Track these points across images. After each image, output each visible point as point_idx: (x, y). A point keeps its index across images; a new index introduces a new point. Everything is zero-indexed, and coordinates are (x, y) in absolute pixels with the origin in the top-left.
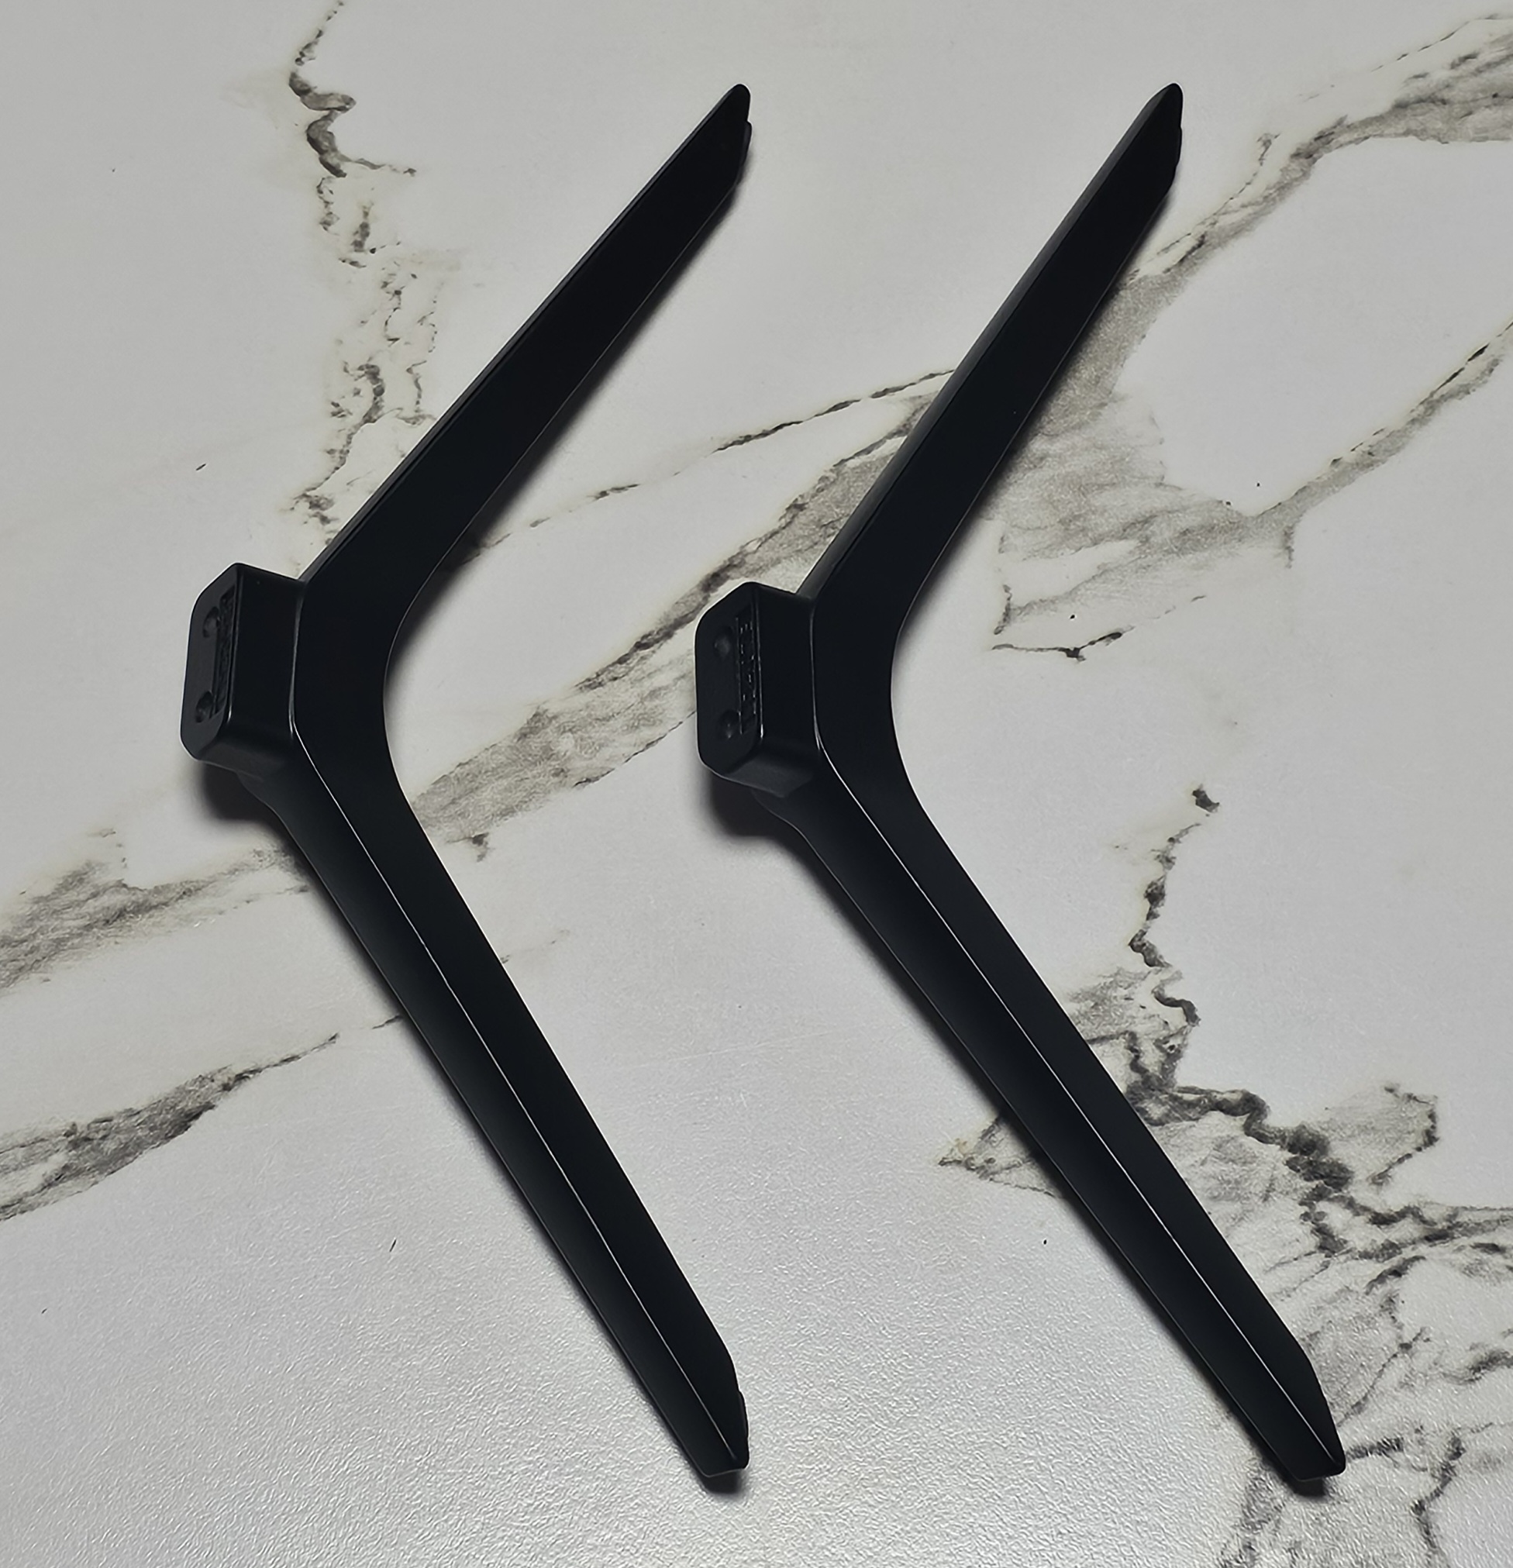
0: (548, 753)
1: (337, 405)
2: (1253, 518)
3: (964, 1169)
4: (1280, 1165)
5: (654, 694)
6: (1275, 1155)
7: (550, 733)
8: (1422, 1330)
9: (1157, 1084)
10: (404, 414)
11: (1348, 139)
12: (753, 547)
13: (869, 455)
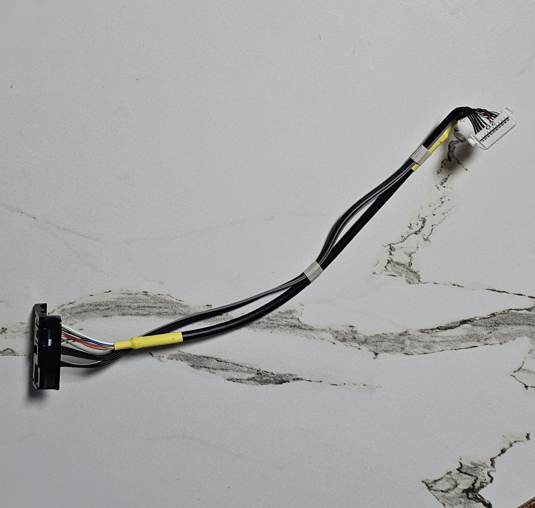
0: (403, 342)
1: (411, 225)
5: (434, 342)
7: (406, 338)
9: (475, 491)
10: (424, 236)
12: (478, 319)
13: (518, 311)
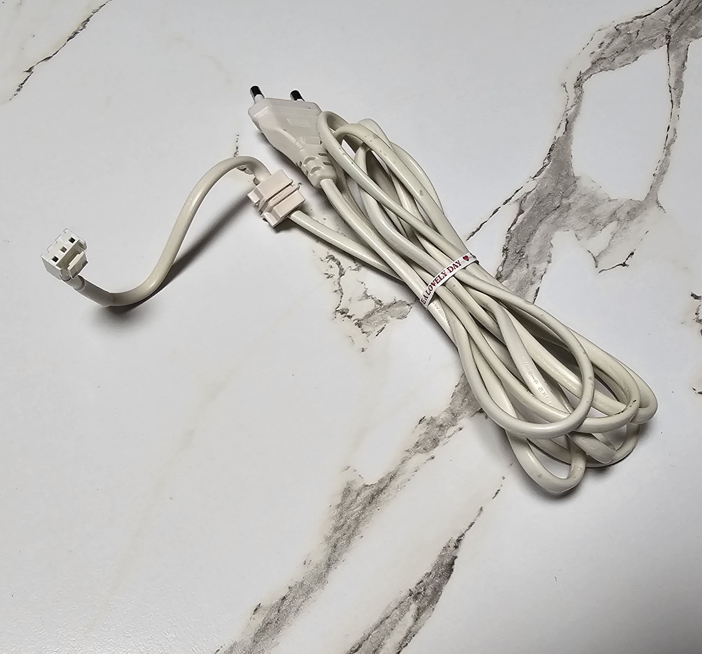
1: (327, 274)
2: (644, 201)
10: (353, 268)
11: (586, 77)
13: (516, 224)
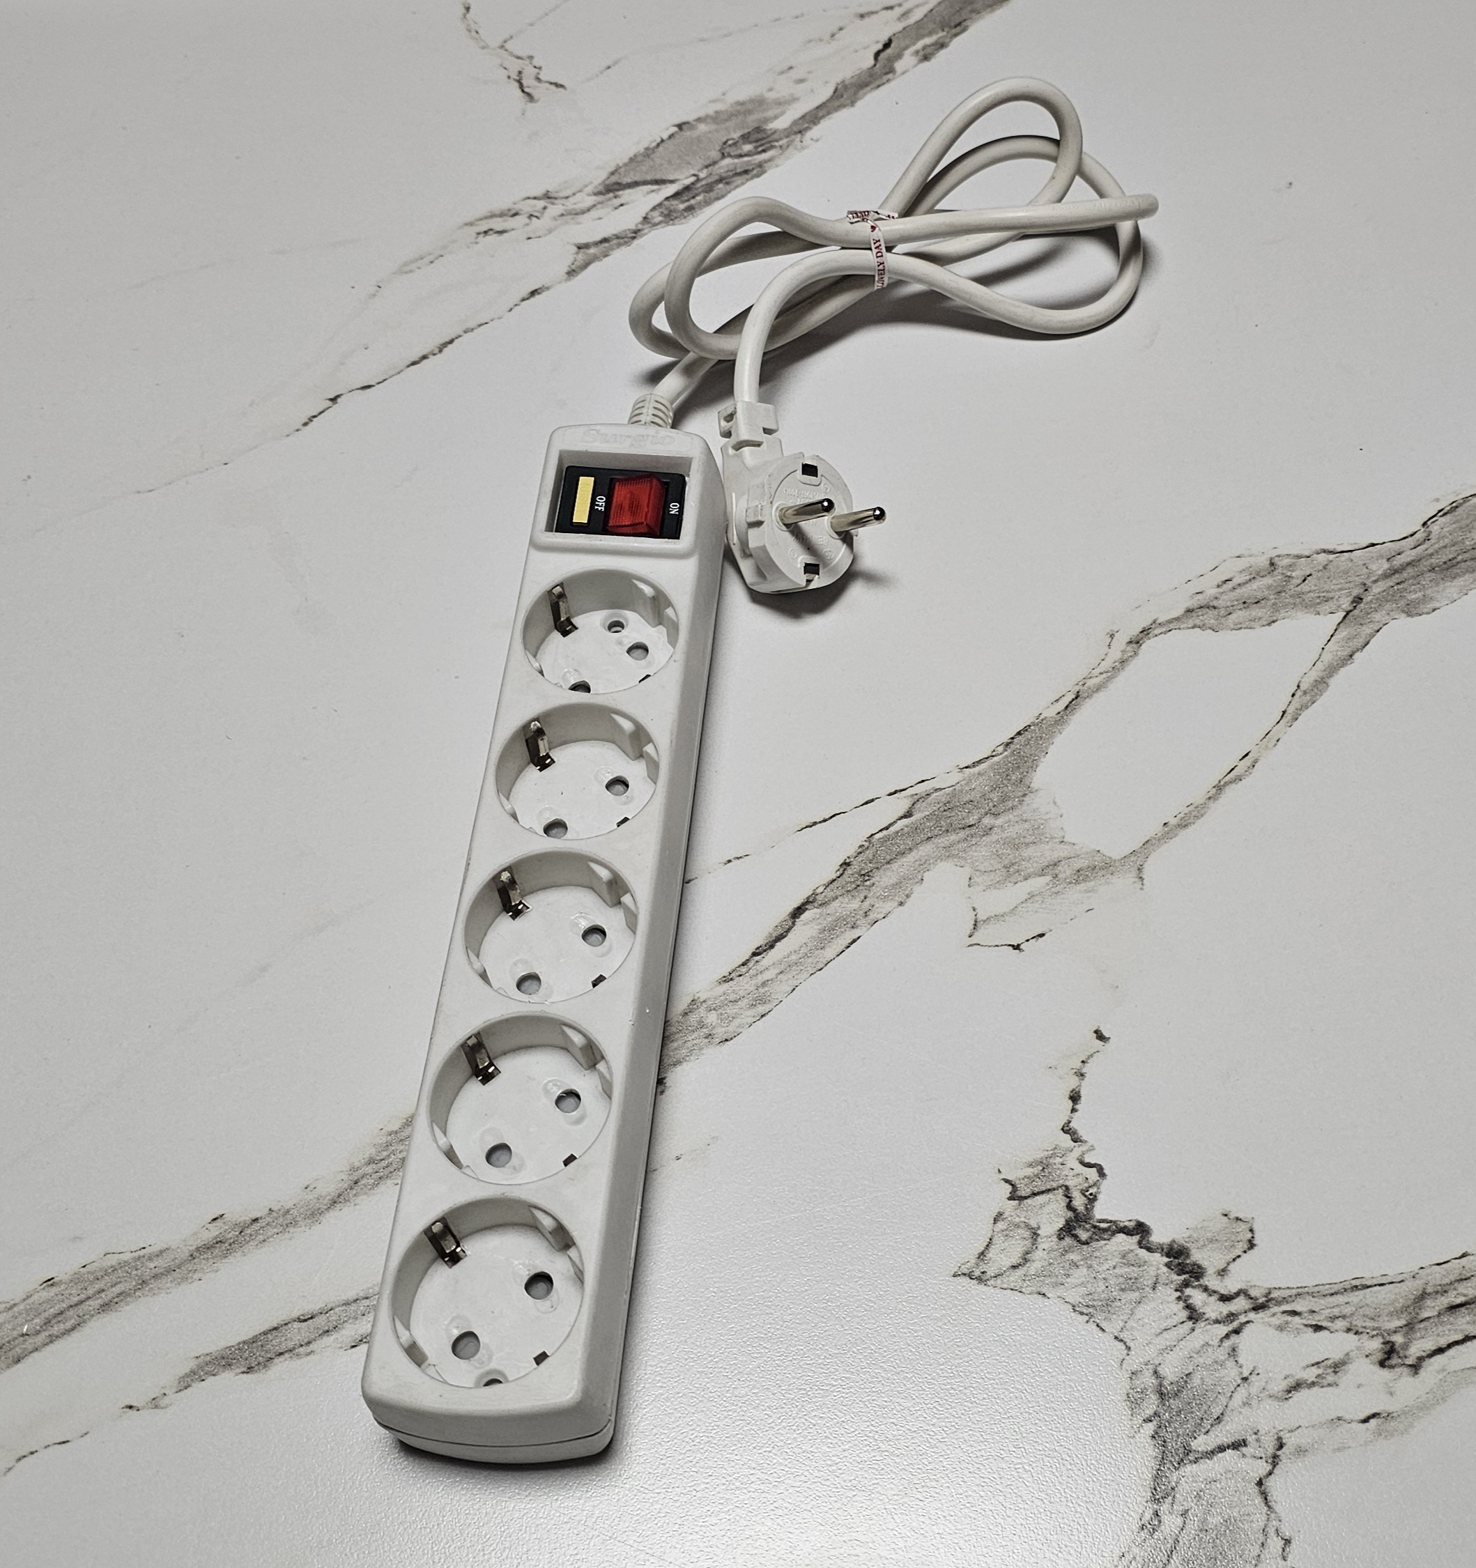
0: (701, 1025)
2: (1119, 860)
3: (968, 1278)
4: (1161, 1266)
5: (764, 984)
6: (1159, 1260)
7: (702, 1011)
8: (1255, 1368)
9: (1083, 1218)
11: (1160, 632)
12: (821, 890)
13: (888, 831)
